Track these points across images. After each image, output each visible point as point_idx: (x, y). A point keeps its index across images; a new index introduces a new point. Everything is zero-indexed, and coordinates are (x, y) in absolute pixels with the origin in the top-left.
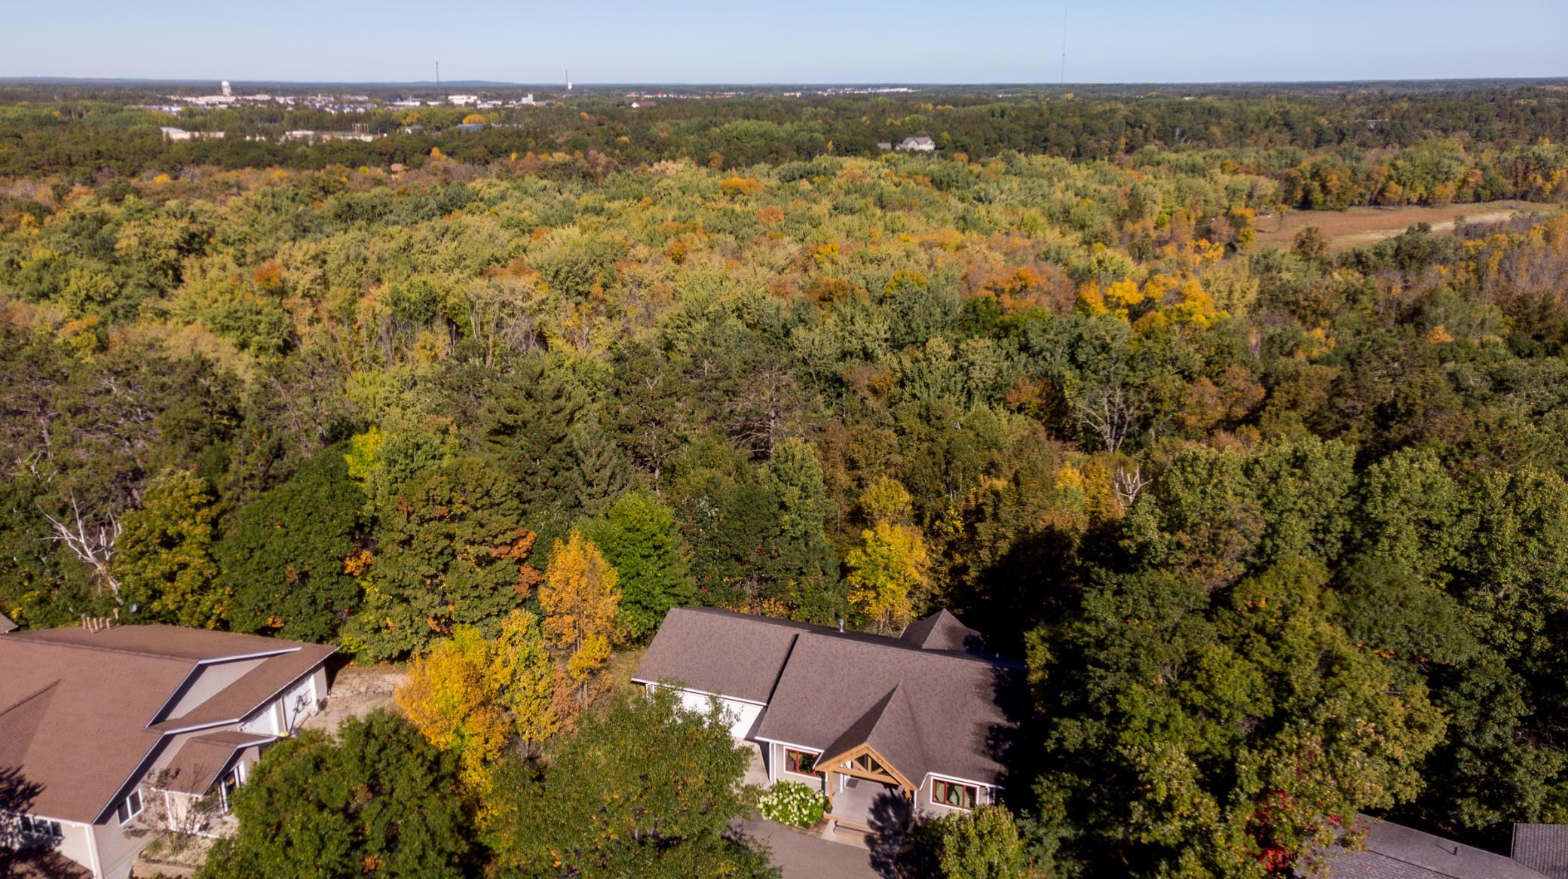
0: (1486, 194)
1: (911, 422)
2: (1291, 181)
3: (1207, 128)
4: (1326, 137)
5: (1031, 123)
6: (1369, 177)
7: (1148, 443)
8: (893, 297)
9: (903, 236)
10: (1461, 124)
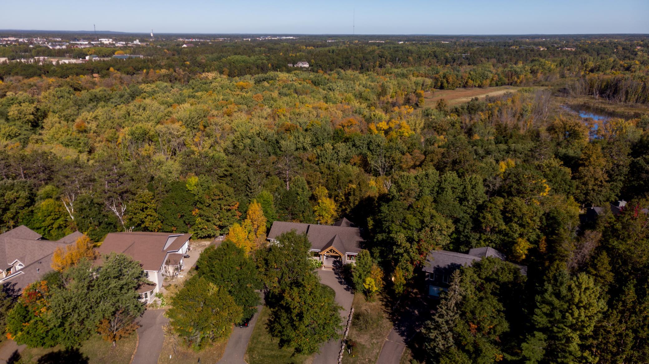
0: (499, 84)
1: (325, 170)
2: (436, 79)
3: (407, 58)
4: (449, 61)
5: (344, 56)
6: (462, 78)
7: (392, 173)
8: (310, 129)
9: (307, 105)
10: (493, 56)
